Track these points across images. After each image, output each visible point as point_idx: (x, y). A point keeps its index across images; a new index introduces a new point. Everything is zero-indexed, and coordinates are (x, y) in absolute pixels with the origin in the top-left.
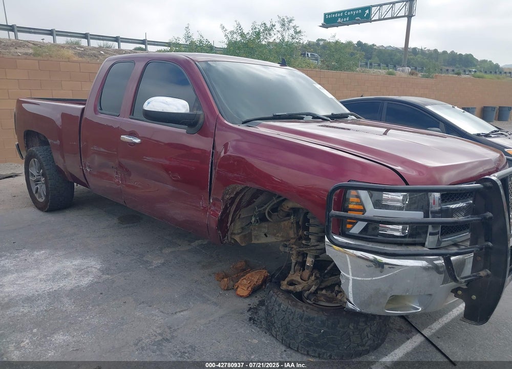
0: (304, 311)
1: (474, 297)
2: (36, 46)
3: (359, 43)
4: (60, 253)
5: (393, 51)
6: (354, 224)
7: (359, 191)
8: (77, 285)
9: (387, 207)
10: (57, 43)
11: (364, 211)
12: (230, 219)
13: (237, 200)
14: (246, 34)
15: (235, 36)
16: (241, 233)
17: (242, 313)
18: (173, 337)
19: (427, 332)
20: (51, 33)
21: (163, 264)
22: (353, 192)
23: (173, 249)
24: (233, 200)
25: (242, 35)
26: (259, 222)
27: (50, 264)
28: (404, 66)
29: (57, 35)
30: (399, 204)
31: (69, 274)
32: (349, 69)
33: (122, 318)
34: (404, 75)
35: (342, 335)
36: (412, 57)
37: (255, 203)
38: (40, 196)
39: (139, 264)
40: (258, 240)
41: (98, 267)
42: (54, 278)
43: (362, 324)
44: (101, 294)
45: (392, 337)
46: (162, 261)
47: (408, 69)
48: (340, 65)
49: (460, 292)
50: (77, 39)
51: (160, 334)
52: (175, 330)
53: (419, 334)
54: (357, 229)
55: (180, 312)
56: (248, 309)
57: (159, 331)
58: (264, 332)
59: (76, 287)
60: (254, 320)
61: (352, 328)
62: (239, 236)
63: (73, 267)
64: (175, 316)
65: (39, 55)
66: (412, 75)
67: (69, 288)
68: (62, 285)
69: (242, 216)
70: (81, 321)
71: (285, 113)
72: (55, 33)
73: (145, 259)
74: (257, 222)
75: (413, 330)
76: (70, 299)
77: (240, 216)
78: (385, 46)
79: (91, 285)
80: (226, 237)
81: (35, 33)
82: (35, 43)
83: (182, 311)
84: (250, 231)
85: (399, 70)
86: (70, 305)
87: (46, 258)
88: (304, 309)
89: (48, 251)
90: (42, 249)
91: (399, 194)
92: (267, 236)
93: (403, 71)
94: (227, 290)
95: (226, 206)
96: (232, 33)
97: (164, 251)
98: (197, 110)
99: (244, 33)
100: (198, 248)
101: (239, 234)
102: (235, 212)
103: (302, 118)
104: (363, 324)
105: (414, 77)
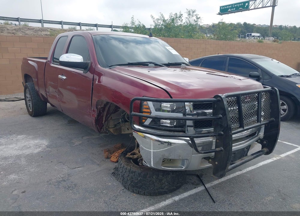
0: (131, 168)
1: (217, 163)
2: (51, 31)
3: (245, 24)
4: (31, 137)
5: (267, 27)
6: (146, 120)
7: (148, 102)
8: (31, 152)
9: (164, 111)
10: (64, 28)
11: (150, 113)
12: (104, 119)
13: (107, 109)
14: (166, 20)
15: (159, 21)
16: (114, 127)
17: (110, 170)
18: (68, 179)
19: (208, 186)
20: (60, 23)
21: (80, 144)
22: (145, 103)
23: (88, 137)
24: (104, 109)
25: (164, 21)
26: (124, 122)
27: (23, 142)
28: (269, 37)
29: (64, 24)
30: (169, 109)
31: (30, 147)
32: (231, 39)
33: (47, 169)
34: (269, 42)
35: (150, 182)
36: (279, 31)
37: (119, 111)
38: (31, 109)
39: (68, 143)
40: (124, 132)
41: (46, 144)
42: (22, 148)
43: (160, 176)
44: (42, 157)
45: (187, 186)
46: (80, 142)
47: (272, 39)
48: (225, 37)
49: (210, 160)
50: (75, 26)
51: (62, 178)
52: (71, 176)
53: (203, 186)
54: (148, 122)
55: (77, 168)
56: (114, 168)
57: (62, 176)
58: (117, 180)
59: (31, 153)
60: (115, 174)
61: (155, 178)
62: (112, 129)
63: (34, 144)
64: (74, 170)
65: (53, 35)
66: (275, 42)
67: (27, 154)
68: (24, 152)
69: (113, 118)
70: (26, 170)
71: (135, 62)
72: (62, 23)
73: (72, 141)
74: (123, 122)
75: (201, 184)
76: (25, 159)
77: (111, 118)
78: (261, 25)
79: (39, 153)
80: (103, 129)
81: (52, 23)
82: (51, 29)
83: (79, 167)
84: (120, 127)
85: (266, 39)
86: (24, 162)
87: (23, 139)
88: (132, 167)
89: (25, 136)
90: (22, 135)
91: (169, 104)
92: (128, 130)
93: (269, 40)
94: (107, 158)
95: (100, 111)
96: (158, 19)
97: (83, 138)
98: (88, 61)
99: (165, 20)
100: (103, 137)
101: (112, 128)
102: (107, 115)
103: (148, 65)
104: (162, 177)
105: (276, 43)
